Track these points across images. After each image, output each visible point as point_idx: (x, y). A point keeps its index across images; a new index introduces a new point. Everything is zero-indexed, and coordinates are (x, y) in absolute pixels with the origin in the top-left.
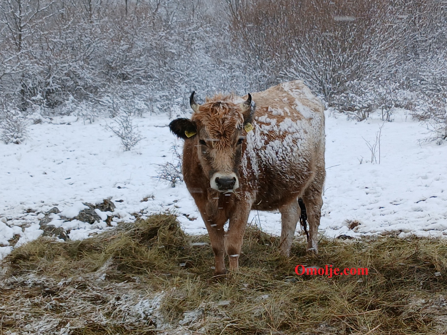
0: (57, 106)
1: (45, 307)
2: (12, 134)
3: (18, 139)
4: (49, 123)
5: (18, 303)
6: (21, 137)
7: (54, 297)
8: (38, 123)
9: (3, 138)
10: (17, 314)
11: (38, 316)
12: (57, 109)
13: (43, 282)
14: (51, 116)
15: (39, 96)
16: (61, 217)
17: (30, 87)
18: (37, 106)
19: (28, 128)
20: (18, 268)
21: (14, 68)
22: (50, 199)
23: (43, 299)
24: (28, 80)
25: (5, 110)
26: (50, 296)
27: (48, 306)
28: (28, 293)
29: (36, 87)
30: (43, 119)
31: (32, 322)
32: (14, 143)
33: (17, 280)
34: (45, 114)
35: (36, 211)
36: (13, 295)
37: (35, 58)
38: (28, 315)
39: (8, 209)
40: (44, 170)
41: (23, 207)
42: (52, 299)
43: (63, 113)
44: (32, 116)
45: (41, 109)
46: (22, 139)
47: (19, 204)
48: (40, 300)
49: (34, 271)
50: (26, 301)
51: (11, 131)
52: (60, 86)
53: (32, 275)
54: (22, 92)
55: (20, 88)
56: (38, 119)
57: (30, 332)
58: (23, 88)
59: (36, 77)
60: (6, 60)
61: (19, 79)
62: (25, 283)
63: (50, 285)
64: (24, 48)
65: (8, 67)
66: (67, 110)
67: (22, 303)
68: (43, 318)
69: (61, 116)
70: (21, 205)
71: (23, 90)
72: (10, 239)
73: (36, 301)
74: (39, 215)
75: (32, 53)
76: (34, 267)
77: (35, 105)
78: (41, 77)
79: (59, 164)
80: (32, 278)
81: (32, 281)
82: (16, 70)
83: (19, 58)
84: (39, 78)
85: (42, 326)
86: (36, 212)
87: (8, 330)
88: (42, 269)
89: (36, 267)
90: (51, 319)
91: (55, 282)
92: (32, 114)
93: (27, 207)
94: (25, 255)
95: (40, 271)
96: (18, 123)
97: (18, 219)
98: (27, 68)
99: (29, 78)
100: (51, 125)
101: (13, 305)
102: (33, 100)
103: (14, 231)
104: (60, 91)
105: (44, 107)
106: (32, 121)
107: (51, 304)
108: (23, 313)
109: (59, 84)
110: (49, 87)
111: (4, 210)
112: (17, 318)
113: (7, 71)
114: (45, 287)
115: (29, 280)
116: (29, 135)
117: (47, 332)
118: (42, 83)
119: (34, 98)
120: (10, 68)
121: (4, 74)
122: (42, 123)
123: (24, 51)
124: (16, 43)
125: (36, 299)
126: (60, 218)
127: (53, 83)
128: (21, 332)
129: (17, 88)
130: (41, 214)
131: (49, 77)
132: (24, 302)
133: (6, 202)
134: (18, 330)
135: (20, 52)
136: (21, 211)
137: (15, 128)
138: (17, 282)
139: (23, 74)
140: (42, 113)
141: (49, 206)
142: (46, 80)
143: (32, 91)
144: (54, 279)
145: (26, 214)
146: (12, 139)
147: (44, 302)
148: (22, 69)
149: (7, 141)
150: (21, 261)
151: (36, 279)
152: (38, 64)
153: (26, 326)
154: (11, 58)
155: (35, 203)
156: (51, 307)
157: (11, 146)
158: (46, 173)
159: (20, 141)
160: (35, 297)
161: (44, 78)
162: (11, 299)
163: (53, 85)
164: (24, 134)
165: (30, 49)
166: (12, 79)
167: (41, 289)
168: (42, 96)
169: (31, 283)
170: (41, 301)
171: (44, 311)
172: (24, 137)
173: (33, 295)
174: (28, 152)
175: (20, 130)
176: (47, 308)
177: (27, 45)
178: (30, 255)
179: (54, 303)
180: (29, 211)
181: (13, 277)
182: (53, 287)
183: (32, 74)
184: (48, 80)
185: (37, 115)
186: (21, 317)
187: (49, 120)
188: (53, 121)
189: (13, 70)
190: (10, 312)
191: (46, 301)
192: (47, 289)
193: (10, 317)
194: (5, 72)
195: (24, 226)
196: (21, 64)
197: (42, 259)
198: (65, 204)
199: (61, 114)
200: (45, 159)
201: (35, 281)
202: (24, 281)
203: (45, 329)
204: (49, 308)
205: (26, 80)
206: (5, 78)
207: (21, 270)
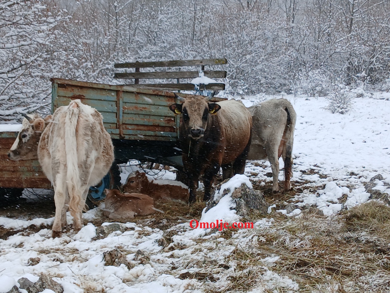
0: (377, 82)
1: (377, 263)
2: (339, 105)
3: (343, 110)
4: (370, 97)
5: (354, 256)
6: (346, 108)
7: (385, 256)
8: (360, 97)
9: (331, 108)
10: (353, 266)
11: (372, 270)
12: (378, 86)
13: (375, 240)
14: (372, 91)
15: (363, 74)
16: (385, 183)
17: (355, 65)
18: (361, 82)
19: (352, 101)
20: (352, 225)
21: (343, 48)
22: (370, 165)
23: (375, 255)
24: (355, 58)
25: (333, 84)
26: (381, 254)
27: (380, 262)
28: (362, 248)
29: (360, 65)
30: (365, 94)
31: (366, 274)
32: (340, 113)
33: (352, 235)
34: (367, 90)
35: (358, 174)
36: (350, 249)
37: (363, 40)
38: (363, 268)
39: (334, 170)
40: (364, 139)
41: (347, 170)
42: (384, 257)
43: (383, 89)
44: (356, 91)
45: (364, 85)
46: (346, 110)
47: (343, 167)
48: (373, 256)
49: (366, 230)
50: (361, 255)
51: (338, 102)
52: (382, 65)
53: (364, 233)
54: (348, 68)
55: (346, 65)
56: (361, 93)
57: (364, 283)
58: (349, 66)
59: (362, 56)
60: (337, 41)
61: (347, 57)
62: (359, 239)
63: (381, 245)
64: (354, 31)
65: (339, 47)
66: (387, 87)
67: (358, 257)
68: (376, 273)
69: (381, 92)
70: (345, 168)
71: (349, 67)
72: (339, 198)
73: (370, 257)
74: (361, 178)
75: (361, 35)
76: (366, 226)
77: (359, 81)
78: (367, 56)
79: (377, 134)
80: (364, 235)
81: (365, 239)
82: (346, 50)
83: (349, 39)
84: (364, 57)
85: (375, 280)
86: (358, 176)
87: (346, 278)
88: (374, 229)
89: (368, 227)
90: (383, 275)
91: (385, 242)
92: (356, 88)
93: (350, 170)
94: (359, 215)
95: (372, 230)
96: (345, 96)
97: (343, 180)
98: (355, 48)
99: (356, 57)
100: (371, 99)
101: (350, 257)
102: (358, 77)
103: (343, 191)
104: (382, 70)
105: (367, 83)
106: (356, 95)
107: (383, 261)
108: (359, 266)
109: (381, 64)
110: (372, 66)
111: (331, 171)
112: (353, 269)
113: (338, 50)
114: (377, 246)
115: (363, 237)
116: (353, 107)
117: (380, 286)
118: (366, 61)
119: (359, 75)
120: (340, 47)
121: (335, 52)
122: (364, 97)
123: (354, 33)
124: (348, 26)
125: (369, 255)
126: (384, 185)
127: (376, 62)
128: (357, 282)
129: (344, 65)
130: (363, 178)
131: (373, 57)
132: (359, 256)
133: (332, 163)
134: (354, 279)
135: (351, 34)
136: (345, 173)
137: (342, 100)
138: (352, 238)
139: (351, 53)
140: (365, 89)
141: (370, 172)
142: (370, 59)
143: (357, 69)
144: (385, 240)
145: (350, 176)
146: (338, 109)
147: (377, 259)
148: (350, 49)
149: (333, 111)
150: (356, 220)
151: (369, 237)
152: (365, 45)
153: (361, 277)
154: (342, 39)
155: (357, 168)
156: (383, 264)
157: (336, 114)
158: (365, 142)
159: (345, 112)
160: (369, 253)
161: (369, 57)
162: (348, 251)
163: (376, 64)
164: (349, 106)
165: (359, 31)
166: (341, 57)
167: (373, 247)
168: (366, 73)
169: (365, 240)
170: (373, 258)
171: (377, 267)
172: (348, 108)
173: (367, 251)
174: (351, 122)
175: (346, 102)
176: (379, 264)
177: (357, 29)
178: (363, 215)
179: (386, 261)
180: (352, 174)
181: (349, 232)
182: (384, 247)
183: (358, 53)
184: (372, 60)
185: (360, 90)
186: (357, 268)
187: (370, 95)
188: (373, 96)
189: (343, 49)
190: (347, 263)
191: (378, 258)
192: (379, 248)
193: (347, 267)
194: (336, 51)
195: (351, 188)
196: (350, 44)
197: (374, 220)
198: (384, 171)
199: (380, 90)
200: (366, 129)
201: (367, 238)
202: (358, 238)
203: (378, 283)
204: (381, 265)
205: (352, 59)
206: (335, 55)
207: (355, 227)
